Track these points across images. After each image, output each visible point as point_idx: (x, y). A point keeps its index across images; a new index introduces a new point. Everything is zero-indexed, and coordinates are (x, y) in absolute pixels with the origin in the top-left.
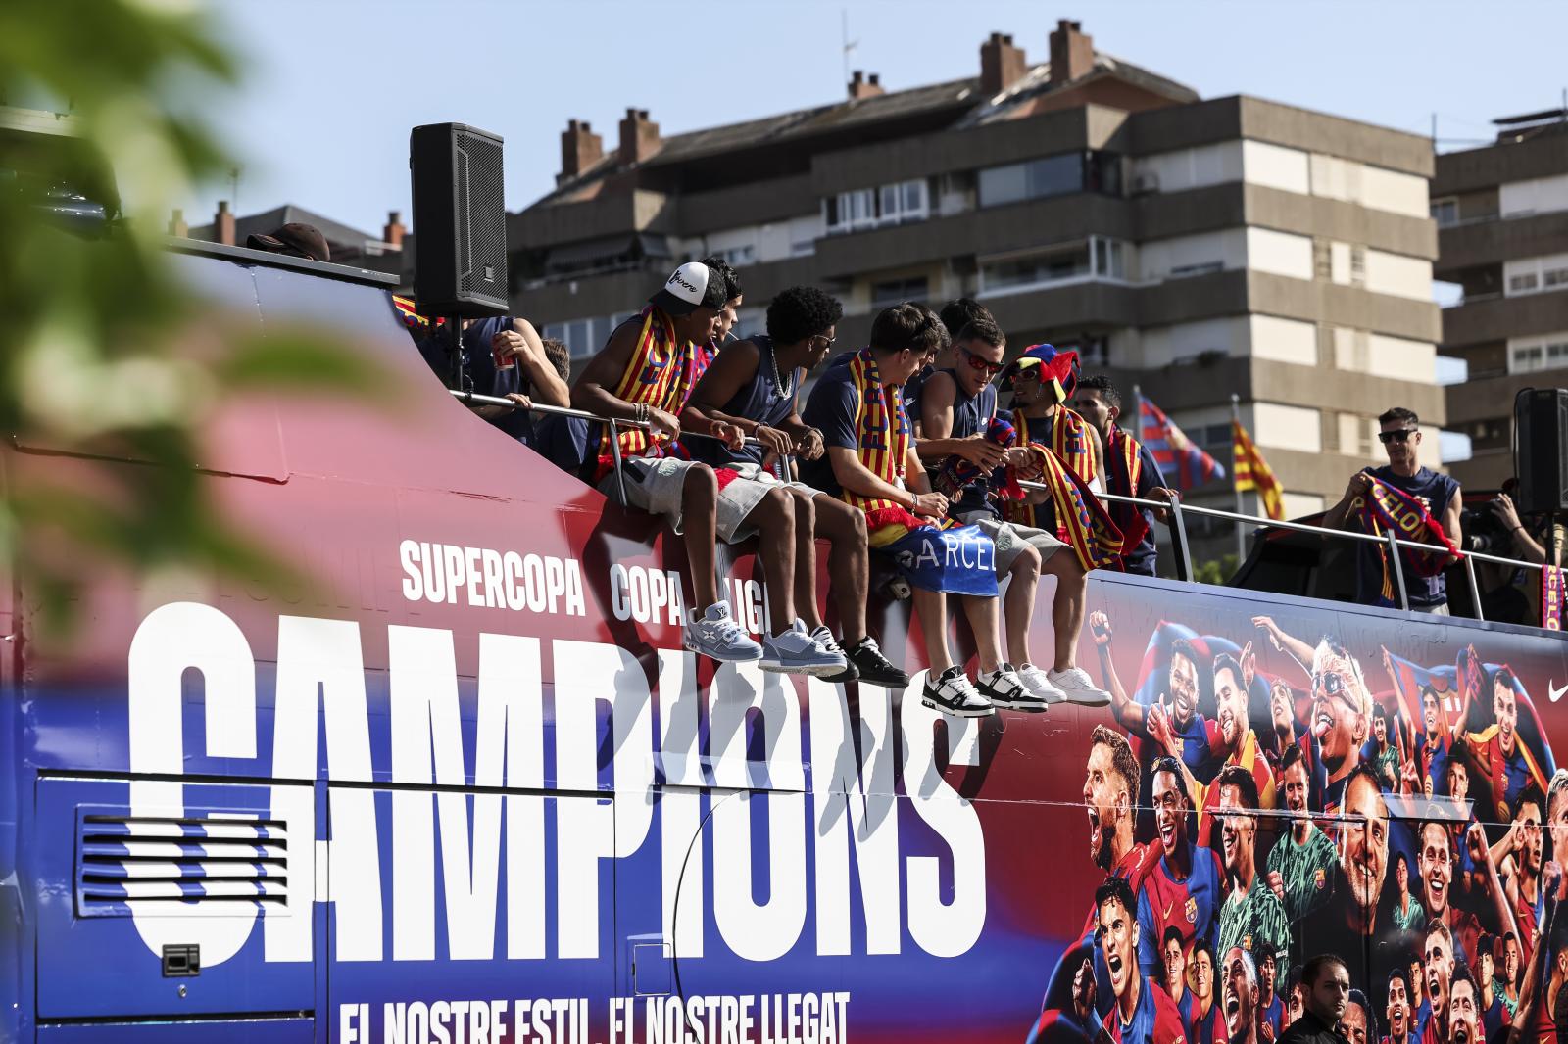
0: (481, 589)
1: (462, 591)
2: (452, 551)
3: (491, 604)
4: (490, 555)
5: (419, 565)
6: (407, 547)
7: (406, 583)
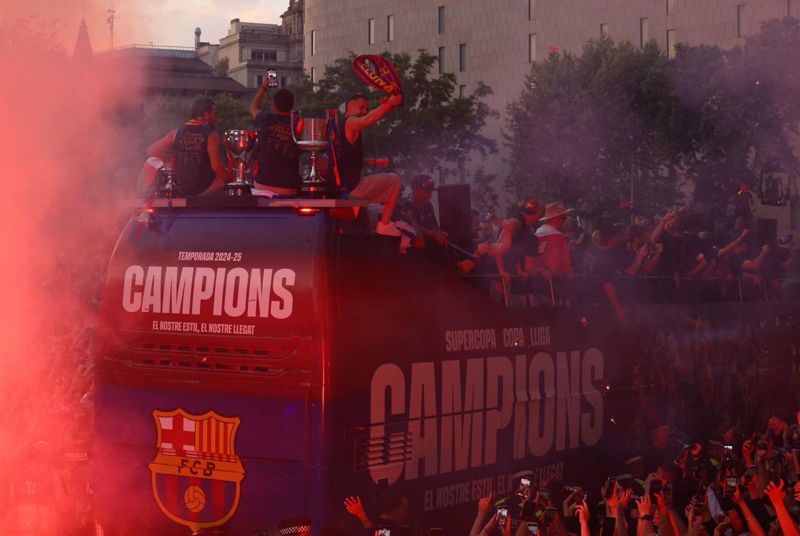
0: (468, 345)
1: (462, 345)
2: (460, 332)
3: (470, 349)
4: (470, 332)
5: (451, 339)
6: (448, 333)
7: (447, 345)
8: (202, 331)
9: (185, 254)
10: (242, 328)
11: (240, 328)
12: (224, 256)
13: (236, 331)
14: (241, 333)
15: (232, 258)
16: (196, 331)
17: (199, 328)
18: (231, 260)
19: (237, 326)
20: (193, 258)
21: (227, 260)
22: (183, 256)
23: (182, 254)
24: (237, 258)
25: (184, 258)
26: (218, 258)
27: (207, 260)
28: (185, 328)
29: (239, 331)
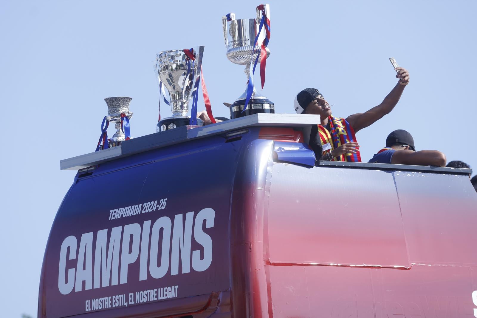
8: (130, 303)
9: (115, 212)
10: (166, 291)
11: (165, 291)
12: (150, 206)
13: (161, 296)
14: (165, 298)
15: (158, 206)
16: (125, 304)
17: (127, 300)
18: (157, 208)
19: (162, 289)
20: (122, 215)
21: (153, 210)
22: (113, 214)
23: (112, 212)
24: (162, 205)
25: (114, 216)
26: (145, 210)
27: (135, 214)
28: (115, 304)
29: (163, 296)
